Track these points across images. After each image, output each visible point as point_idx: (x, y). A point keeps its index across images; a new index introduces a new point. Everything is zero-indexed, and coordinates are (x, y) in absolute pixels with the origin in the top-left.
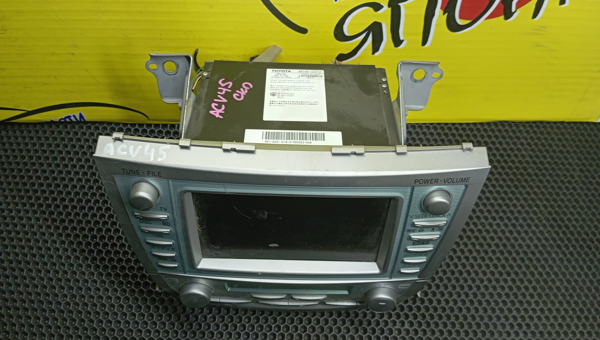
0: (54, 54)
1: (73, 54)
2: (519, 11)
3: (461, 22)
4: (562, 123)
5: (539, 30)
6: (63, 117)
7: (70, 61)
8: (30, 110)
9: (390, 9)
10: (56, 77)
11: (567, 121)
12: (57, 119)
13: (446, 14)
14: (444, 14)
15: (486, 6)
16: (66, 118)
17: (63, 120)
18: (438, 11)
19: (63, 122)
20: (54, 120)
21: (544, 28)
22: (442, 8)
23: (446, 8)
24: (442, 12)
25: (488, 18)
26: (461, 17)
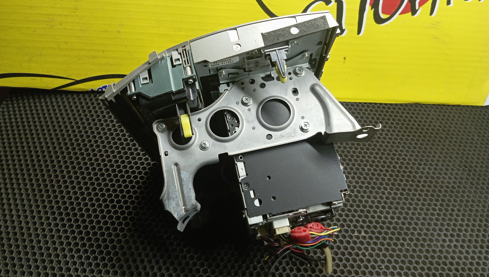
0: (106, 31)
1: (119, 32)
2: (421, 8)
3: (383, 16)
4: (459, 106)
5: (435, 25)
6: (101, 87)
7: (116, 38)
8: (78, 79)
9: (336, 3)
10: (103, 51)
11: (462, 105)
12: (95, 89)
13: (373, 9)
14: (372, 9)
15: (399, 4)
16: (103, 87)
17: (100, 90)
18: (368, 7)
19: (100, 92)
20: (93, 89)
21: (438, 23)
22: (370, 4)
23: (373, 4)
24: (370, 7)
25: (402, 13)
26: (383, 12)
